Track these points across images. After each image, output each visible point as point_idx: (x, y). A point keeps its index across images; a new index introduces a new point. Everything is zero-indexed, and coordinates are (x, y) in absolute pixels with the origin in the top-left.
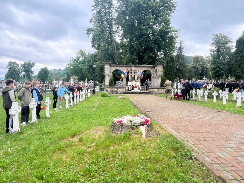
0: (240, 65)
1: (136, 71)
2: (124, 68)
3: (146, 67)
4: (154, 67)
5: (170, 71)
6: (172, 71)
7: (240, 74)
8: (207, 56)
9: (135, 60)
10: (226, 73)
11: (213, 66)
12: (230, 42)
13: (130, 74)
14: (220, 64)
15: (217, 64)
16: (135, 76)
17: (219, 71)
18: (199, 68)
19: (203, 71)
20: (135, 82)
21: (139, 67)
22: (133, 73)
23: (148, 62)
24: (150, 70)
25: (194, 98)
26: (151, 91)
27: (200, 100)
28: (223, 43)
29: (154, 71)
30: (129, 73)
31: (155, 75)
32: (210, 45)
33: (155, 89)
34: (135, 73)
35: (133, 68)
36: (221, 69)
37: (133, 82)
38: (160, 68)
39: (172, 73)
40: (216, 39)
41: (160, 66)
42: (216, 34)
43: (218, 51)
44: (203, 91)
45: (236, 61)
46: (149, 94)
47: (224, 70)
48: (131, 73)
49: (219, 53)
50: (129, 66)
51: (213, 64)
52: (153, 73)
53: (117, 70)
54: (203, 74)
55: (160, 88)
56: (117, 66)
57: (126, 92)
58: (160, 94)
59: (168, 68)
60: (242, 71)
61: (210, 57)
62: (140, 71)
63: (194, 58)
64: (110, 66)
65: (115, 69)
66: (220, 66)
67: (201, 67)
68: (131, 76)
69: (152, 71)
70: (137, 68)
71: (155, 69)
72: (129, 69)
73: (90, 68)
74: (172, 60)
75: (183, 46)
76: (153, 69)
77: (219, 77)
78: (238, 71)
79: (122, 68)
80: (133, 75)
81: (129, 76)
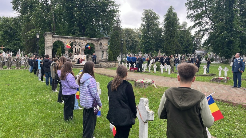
0: (170, 43)
1: (80, 44)
2: (66, 39)
3: (90, 40)
4: (98, 41)
5: (116, 46)
6: (117, 46)
7: (170, 50)
8: (136, 29)
9: (76, 31)
10: (154, 48)
11: (143, 41)
12: (157, 18)
13: (74, 47)
14: (150, 39)
15: (147, 39)
16: (79, 48)
17: (149, 45)
18: (129, 41)
19: (133, 44)
20: (81, 55)
21: (83, 39)
22: (78, 46)
23: (90, 34)
24: (94, 43)
25: (144, 70)
26: (100, 65)
27: (150, 72)
28: (151, 19)
29: (98, 45)
30: (74, 45)
31: (99, 49)
32: (141, 20)
33: (104, 63)
34: (79, 46)
35: (77, 41)
36: (150, 44)
37: (79, 55)
38: (105, 42)
39: (117, 48)
40: (146, 14)
41: (105, 40)
42: (146, 10)
43: (148, 26)
44: (147, 65)
45: (167, 40)
46: (99, 67)
47: (153, 45)
48: (76, 45)
49: (148, 28)
50: (72, 38)
51: (144, 38)
52: (96, 46)
53: (59, 41)
54: (133, 47)
55: (109, 62)
56: (58, 37)
57: (76, 65)
58: (109, 67)
59: (113, 43)
60: (171, 48)
61: (139, 31)
62: (84, 43)
63: (125, 31)
64: (53, 37)
65: (56, 40)
66: (150, 41)
67: (132, 40)
68: (75, 48)
69: (95, 44)
70: (80, 40)
71: (99, 43)
72: (72, 41)
73: (4, 34)
74: (117, 36)
75: (120, 20)
76: (97, 43)
77: (148, 51)
78: (168, 47)
79: (64, 39)
80: (77, 47)
81: (73, 48)
